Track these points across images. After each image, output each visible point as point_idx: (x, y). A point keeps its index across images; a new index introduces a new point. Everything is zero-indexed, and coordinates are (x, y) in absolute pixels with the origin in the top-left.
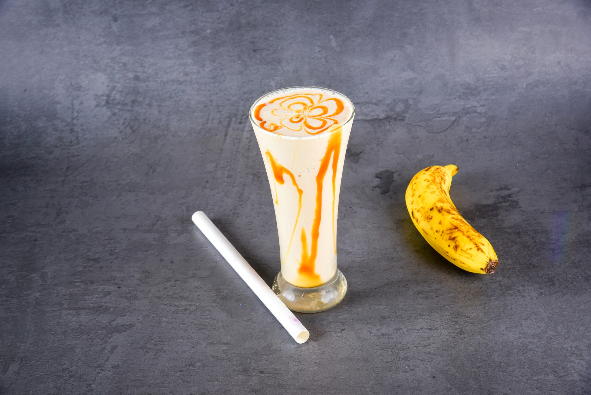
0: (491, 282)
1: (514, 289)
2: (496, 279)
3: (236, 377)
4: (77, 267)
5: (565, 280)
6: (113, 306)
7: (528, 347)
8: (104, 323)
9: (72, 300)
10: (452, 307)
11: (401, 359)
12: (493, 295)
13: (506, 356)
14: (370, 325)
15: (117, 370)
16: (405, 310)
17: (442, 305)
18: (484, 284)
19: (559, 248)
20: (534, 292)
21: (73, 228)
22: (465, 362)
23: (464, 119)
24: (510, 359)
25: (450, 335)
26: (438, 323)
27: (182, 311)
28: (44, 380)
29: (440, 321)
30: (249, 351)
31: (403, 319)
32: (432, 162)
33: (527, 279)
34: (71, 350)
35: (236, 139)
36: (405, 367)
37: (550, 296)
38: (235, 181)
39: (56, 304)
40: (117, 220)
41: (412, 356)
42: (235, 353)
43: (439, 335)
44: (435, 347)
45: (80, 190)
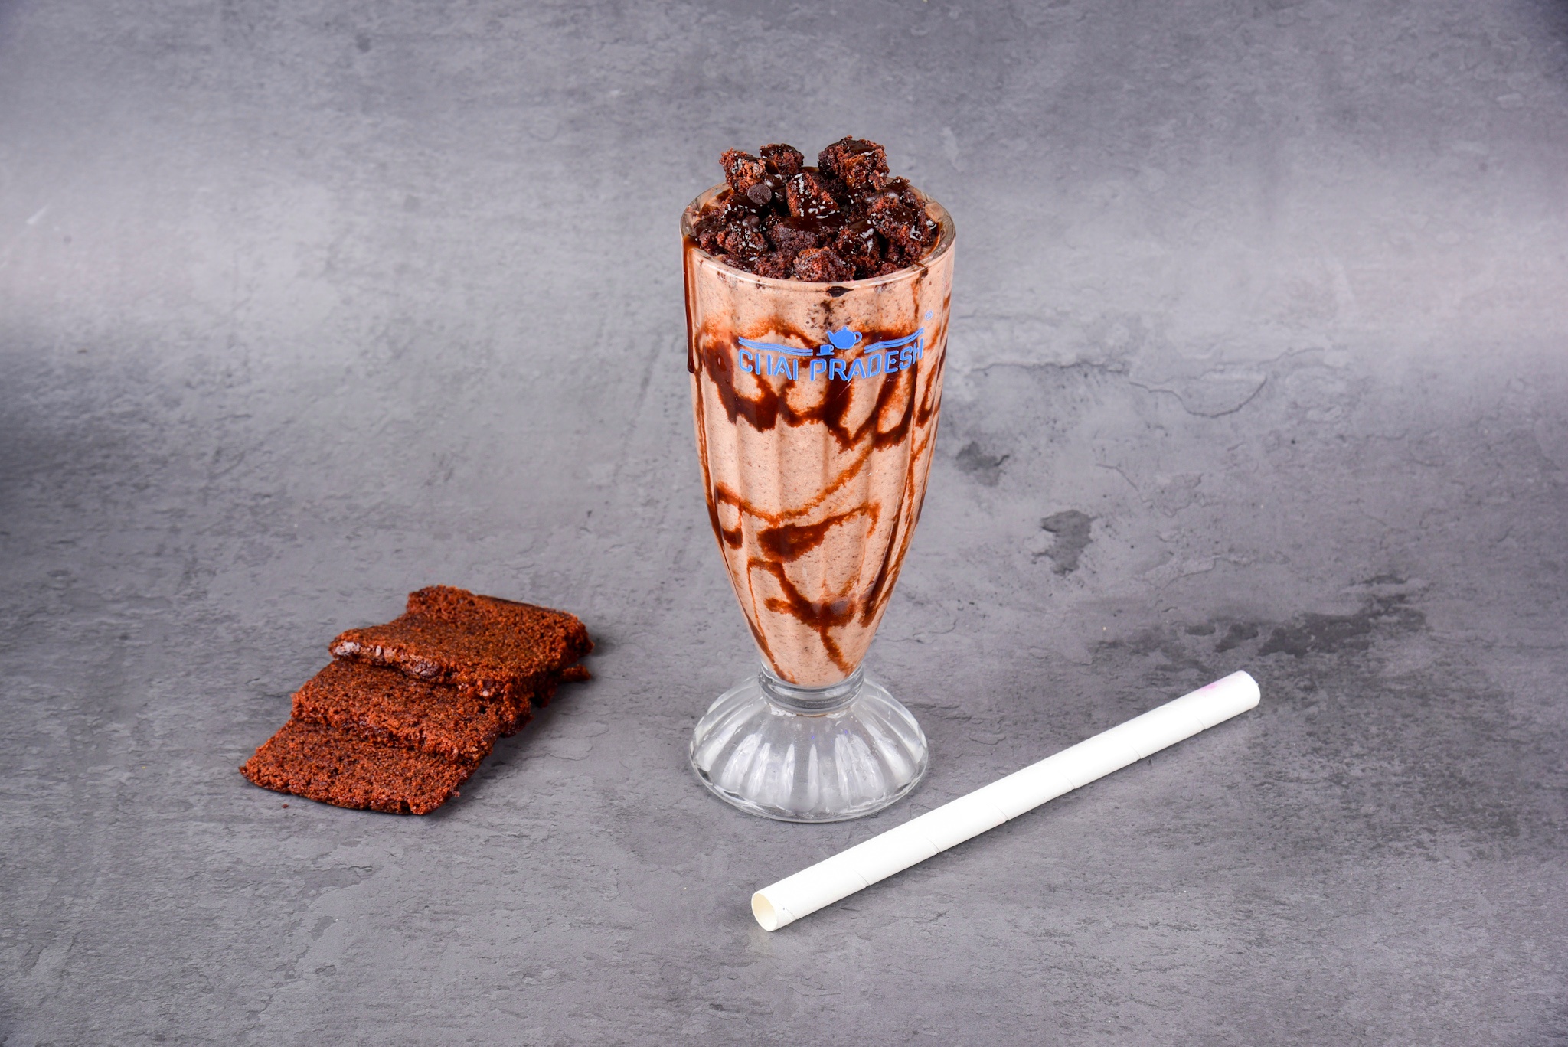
0: (1345, 817)
1: (1408, 837)
2: (1358, 809)
3: (649, 1013)
4: (233, 713)
5: (1545, 824)
6: (324, 815)
7: (1442, 990)
8: (297, 860)
9: (216, 795)
10: (1237, 875)
11: (1095, 999)
12: (1351, 850)
13: (1381, 1010)
14: (1015, 905)
15: (329, 979)
16: (1111, 874)
17: (1211, 866)
18: (1325, 819)
19: (1532, 741)
20: (1460, 848)
21: (226, 613)
22: (1270, 1017)
23: (1288, 380)
24: (1392, 1016)
25: (1228, 946)
26: (1198, 912)
27: (508, 839)
28: (133, 995)
29: (1204, 907)
30: (686, 951)
31: (1104, 895)
32: (1196, 496)
33: (1443, 815)
34: (207, 923)
35: (673, 396)
36: (1107, 1019)
37: (1504, 861)
38: (664, 517)
39: (172, 804)
40: (345, 598)
41: (1126, 994)
42: (647, 953)
43: (1199, 944)
44: (1189, 973)
45: (249, 517)
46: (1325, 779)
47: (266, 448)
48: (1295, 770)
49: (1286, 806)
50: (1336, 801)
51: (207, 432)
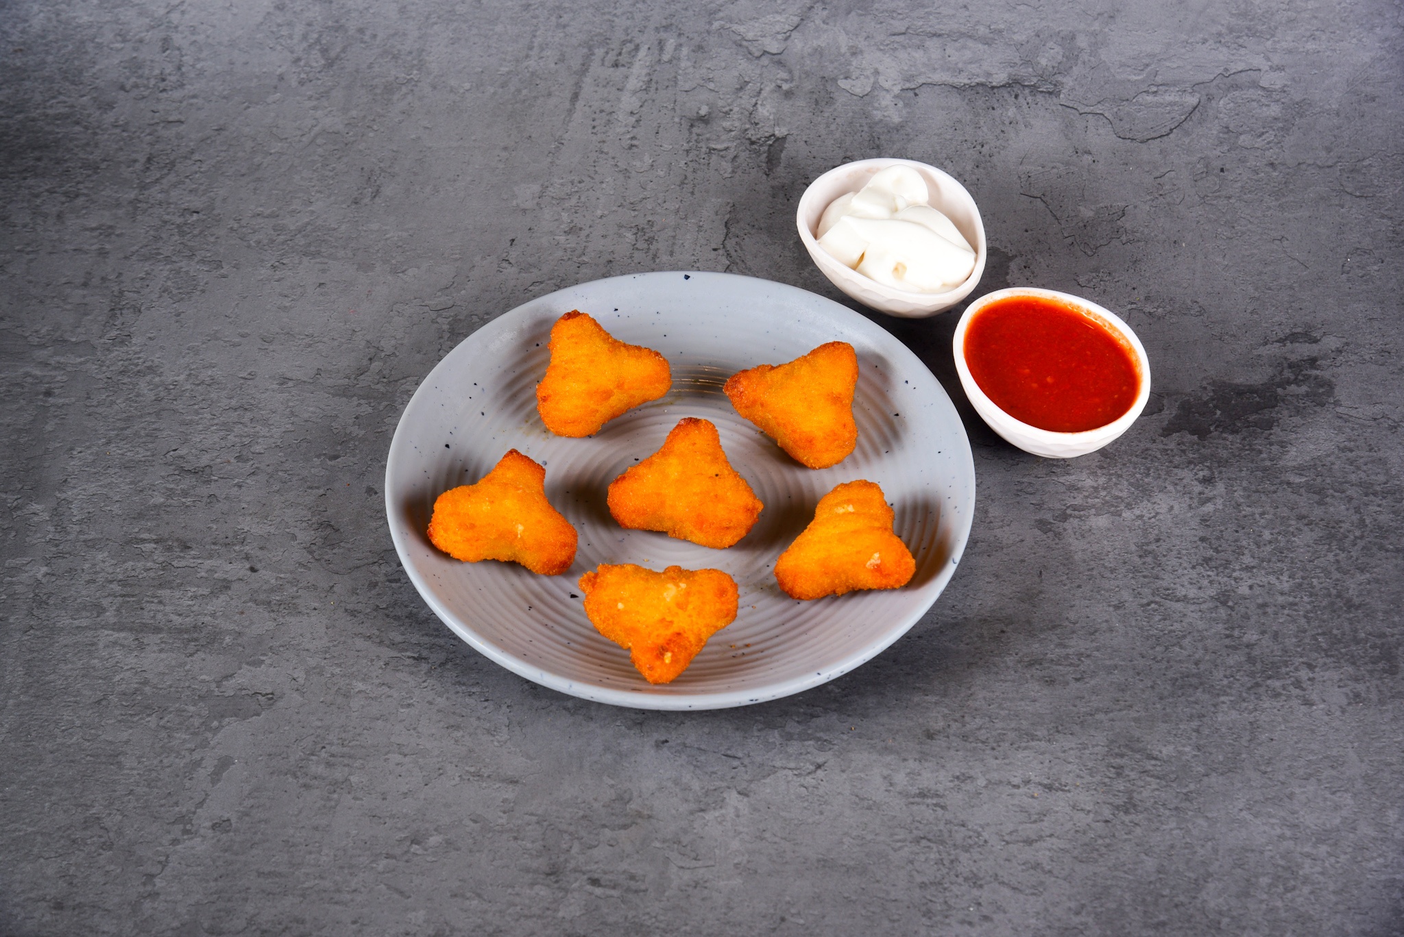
0: (1226, 647)
1: (1287, 674)
3: (528, 891)
4: (150, 492)
6: (232, 627)
8: (203, 681)
9: (129, 599)
10: (1113, 720)
11: (960, 880)
12: (1228, 690)
13: (1238, 897)
14: (893, 756)
15: (224, 837)
16: (990, 717)
17: (1088, 709)
18: (1206, 650)
20: (1337, 689)
21: (150, 363)
22: (1129, 905)
23: (1222, 102)
24: (1248, 905)
25: (1096, 812)
26: (1070, 767)
27: (408, 661)
28: (36, 850)
29: (1077, 761)
30: (570, 810)
31: (980, 745)
32: (1118, 231)
33: (1324, 645)
34: (111, 761)
35: (602, 111)
36: (970, 906)
37: (1379, 707)
39: (85, 608)
40: (266, 345)
41: (991, 873)
42: (532, 814)
43: (1068, 810)
44: (1054, 847)
45: (177, 238)
46: (1212, 597)
47: (196, 157)
48: (1183, 586)
49: (1171, 631)
50: (1220, 626)
51: (139, 137)
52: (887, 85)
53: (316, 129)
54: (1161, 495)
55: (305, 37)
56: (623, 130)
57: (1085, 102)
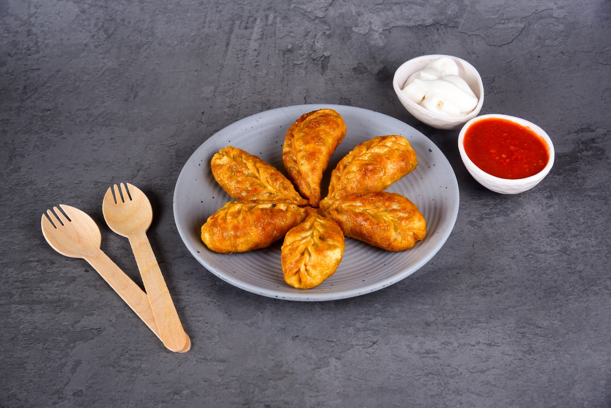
0: (569, 273)
1: (600, 283)
2: (575, 268)
6: (77, 298)
8: (65, 325)
9: (25, 289)
10: (517, 311)
11: (451, 392)
12: (572, 293)
14: (410, 336)
15: (80, 399)
16: (456, 314)
17: (505, 306)
18: (559, 275)
21: (29, 180)
22: (536, 399)
23: (535, 25)
25: (514, 355)
26: (499, 334)
29: (502, 331)
30: (252, 373)
31: (453, 327)
34: (20, 367)
35: (241, 50)
36: (457, 405)
38: (238, 113)
40: (87, 168)
41: (465, 388)
42: (234, 376)
43: (500, 355)
44: (496, 373)
45: (40, 122)
46: (559, 250)
47: (48, 85)
48: (544, 246)
49: (540, 268)
50: (565, 264)
51: (19, 78)
52: (376, 29)
53: (105, 68)
54: (527, 206)
55: (96, 25)
56: (252, 58)
57: (471, 30)
